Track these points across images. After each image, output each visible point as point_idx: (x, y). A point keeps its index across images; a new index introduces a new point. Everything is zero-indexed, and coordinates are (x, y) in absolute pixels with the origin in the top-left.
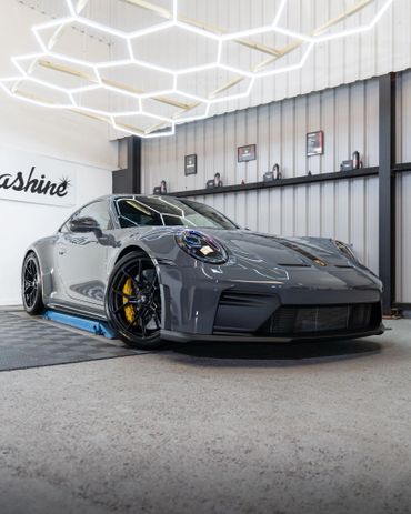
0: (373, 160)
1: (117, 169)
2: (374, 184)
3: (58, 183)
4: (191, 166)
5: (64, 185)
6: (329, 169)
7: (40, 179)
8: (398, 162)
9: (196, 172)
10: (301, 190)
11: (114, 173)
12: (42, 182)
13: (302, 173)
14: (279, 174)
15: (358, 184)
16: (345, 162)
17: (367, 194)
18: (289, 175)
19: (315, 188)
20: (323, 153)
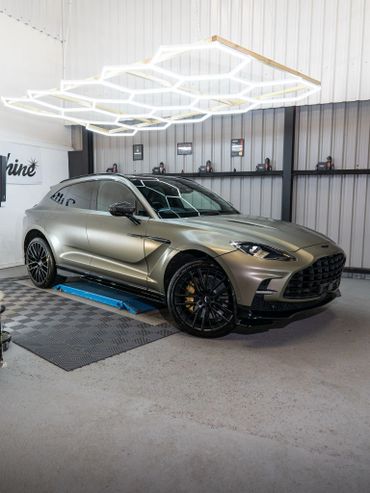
0: (279, 166)
1: (72, 150)
2: (278, 182)
3: (28, 164)
4: (138, 153)
5: (33, 166)
6: (247, 169)
7: (14, 163)
8: (295, 169)
9: (142, 159)
10: (227, 182)
11: (70, 153)
12: (16, 165)
13: (227, 169)
14: (211, 169)
15: (267, 181)
16: (259, 165)
17: (274, 188)
18: (218, 169)
19: (237, 181)
20: (243, 155)
